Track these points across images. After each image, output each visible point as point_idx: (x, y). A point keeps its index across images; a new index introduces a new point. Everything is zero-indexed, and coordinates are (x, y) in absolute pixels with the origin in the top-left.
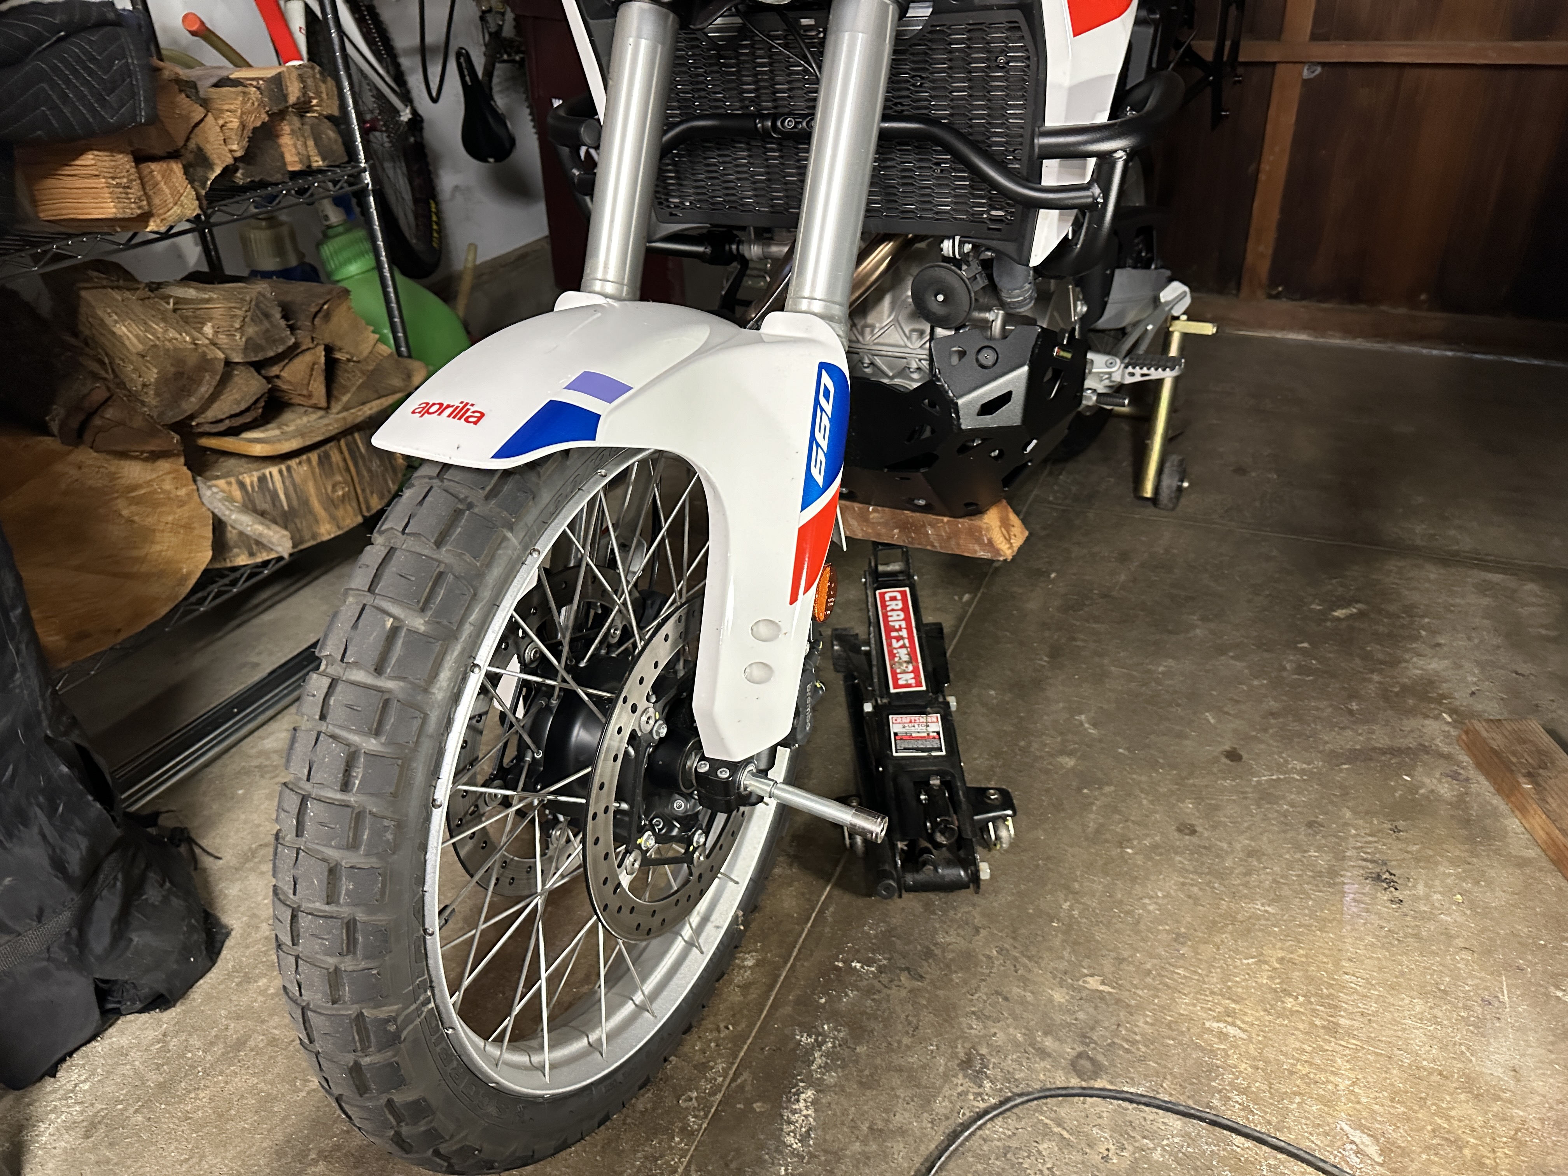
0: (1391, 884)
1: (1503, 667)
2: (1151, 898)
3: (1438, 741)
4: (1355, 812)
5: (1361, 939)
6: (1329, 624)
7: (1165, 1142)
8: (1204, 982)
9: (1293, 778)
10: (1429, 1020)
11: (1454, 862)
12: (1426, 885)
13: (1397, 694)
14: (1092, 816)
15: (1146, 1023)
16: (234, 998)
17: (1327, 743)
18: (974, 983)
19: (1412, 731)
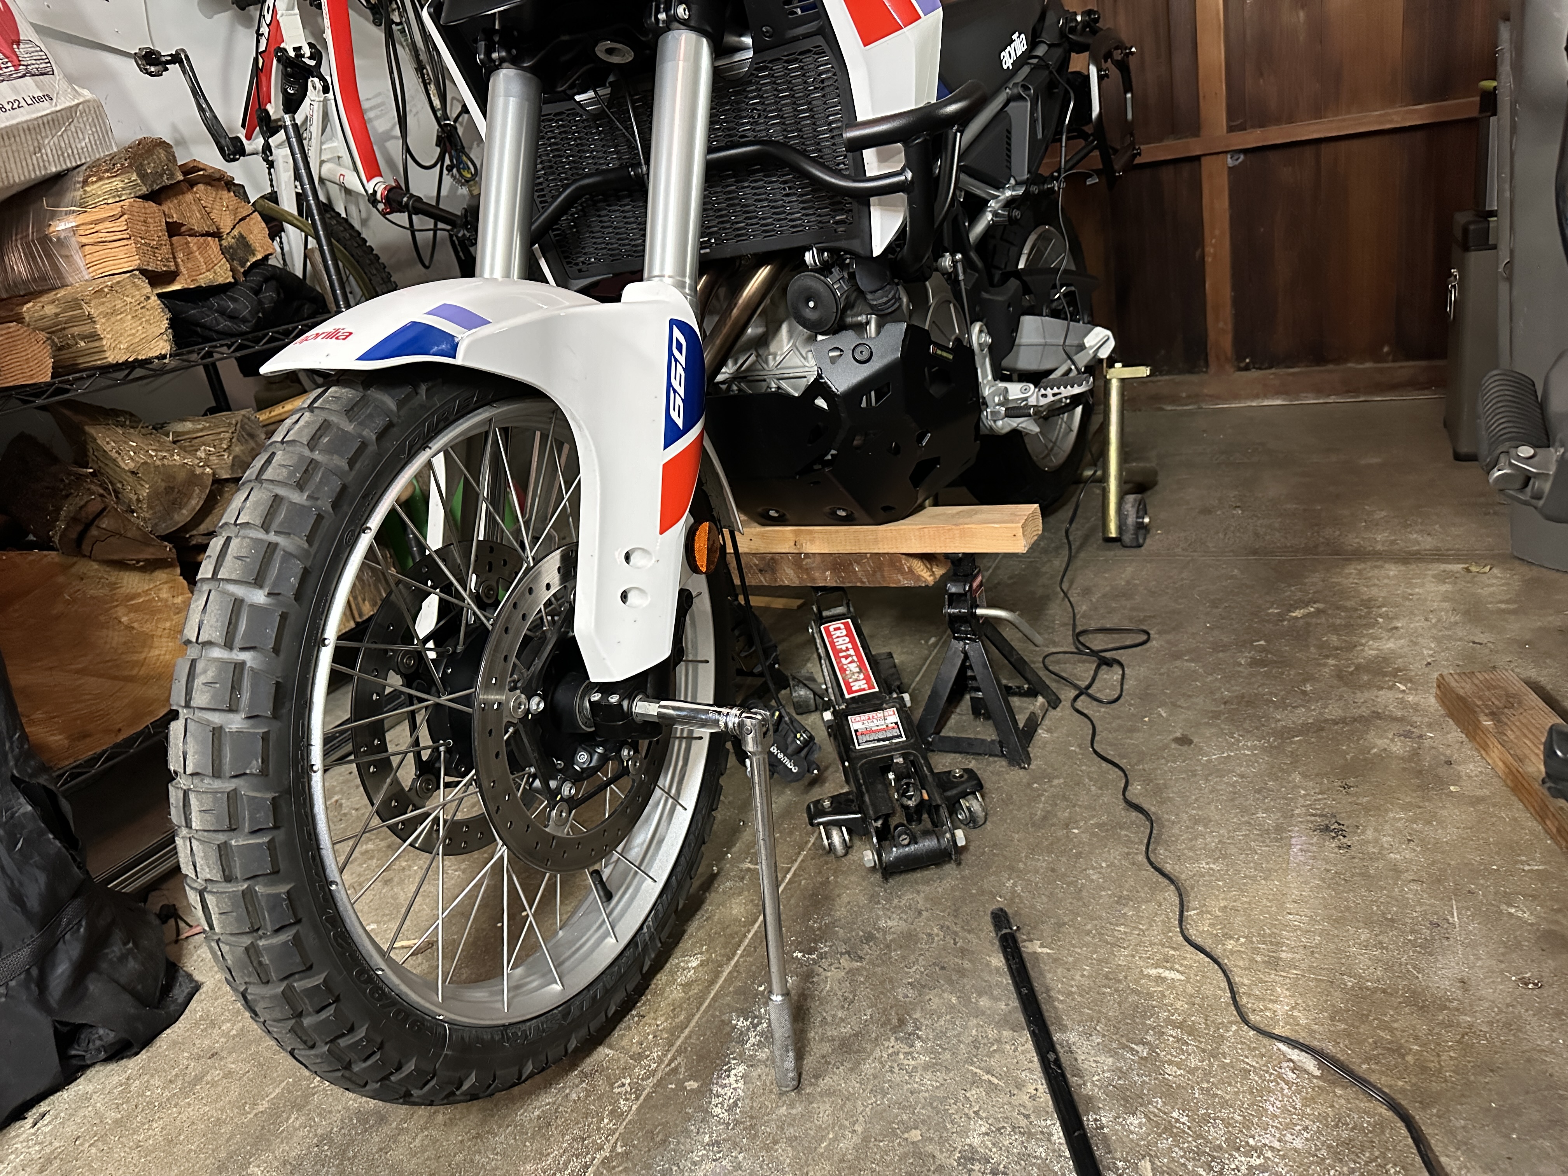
0: (1340, 832)
1: (1460, 639)
2: (1094, 868)
3: (1391, 708)
4: (1304, 776)
5: (1306, 883)
6: (1285, 623)
7: (1096, 1078)
8: (1144, 935)
9: (1244, 754)
10: (1375, 946)
11: (1405, 808)
12: (1376, 830)
13: (1352, 673)
14: (1041, 806)
15: (1083, 976)
16: (197, 1042)
17: (1279, 720)
18: (912, 958)
19: (1365, 702)
